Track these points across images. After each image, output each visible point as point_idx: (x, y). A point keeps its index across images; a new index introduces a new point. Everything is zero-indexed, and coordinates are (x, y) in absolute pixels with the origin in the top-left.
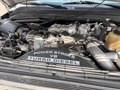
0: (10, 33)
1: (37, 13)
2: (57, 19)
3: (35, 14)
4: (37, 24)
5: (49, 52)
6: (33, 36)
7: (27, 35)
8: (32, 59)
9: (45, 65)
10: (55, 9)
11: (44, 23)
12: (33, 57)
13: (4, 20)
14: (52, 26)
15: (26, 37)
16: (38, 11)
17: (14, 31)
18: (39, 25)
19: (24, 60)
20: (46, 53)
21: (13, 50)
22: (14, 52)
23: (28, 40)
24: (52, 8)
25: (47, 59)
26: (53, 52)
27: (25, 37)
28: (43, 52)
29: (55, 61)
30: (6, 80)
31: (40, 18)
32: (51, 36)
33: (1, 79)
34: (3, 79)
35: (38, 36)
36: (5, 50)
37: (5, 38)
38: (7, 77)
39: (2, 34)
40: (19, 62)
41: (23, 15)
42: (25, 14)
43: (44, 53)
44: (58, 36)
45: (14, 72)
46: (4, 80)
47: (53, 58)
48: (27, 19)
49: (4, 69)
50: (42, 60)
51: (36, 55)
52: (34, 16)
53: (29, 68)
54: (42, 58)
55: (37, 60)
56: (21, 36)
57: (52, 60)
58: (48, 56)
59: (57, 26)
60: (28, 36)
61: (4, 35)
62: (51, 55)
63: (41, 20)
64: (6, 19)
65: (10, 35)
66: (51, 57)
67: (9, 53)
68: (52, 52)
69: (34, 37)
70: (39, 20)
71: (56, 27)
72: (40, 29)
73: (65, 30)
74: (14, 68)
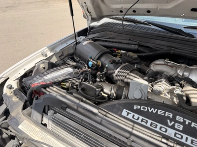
0: (92, 60)
1: (135, 36)
2: (172, 51)
3: (133, 36)
4: (134, 54)
5: (165, 113)
6: (128, 74)
7: (116, 69)
8: (130, 117)
9: (160, 139)
10: (170, 34)
11: (143, 54)
12: (133, 114)
13: (80, 38)
14: (157, 62)
15: (114, 72)
16: (138, 33)
17: (96, 58)
18: (135, 56)
19: (116, 114)
20: (159, 113)
21: (96, 89)
22: (97, 93)
23: (116, 78)
24: (163, 32)
25: (159, 125)
26: (174, 117)
27: (112, 71)
28: (153, 109)
29: (177, 135)
30: (80, 140)
31: (140, 46)
32: (163, 82)
33: (74, 136)
34: (76, 137)
35: (136, 74)
36: (83, 86)
37: (81, 66)
38: (84, 137)
39: (75, 58)
40: (108, 115)
41: (111, 35)
42: (114, 35)
43: (154, 112)
44: (178, 85)
45: (96, 131)
46: (78, 139)
47: (173, 127)
48: (117, 42)
49: (82, 120)
50: (148, 125)
51: (138, 112)
52: (129, 40)
53: (127, 135)
54: (150, 121)
55: (139, 121)
56: (107, 68)
57: (171, 133)
58: (162, 120)
59: (169, 64)
60: (118, 72)
61: (78, 60)
62: (168, 121)
63: (140, 49)
64: (84, 37)
65: (90, 63)
66: (170, 125)
67: (88, 92)
68: (172, 115)
69: (130, 75)
70: (136, 47)
71: (167, 65)
72: (137, 63)
73: (183, 75)
74: (100, 124)
